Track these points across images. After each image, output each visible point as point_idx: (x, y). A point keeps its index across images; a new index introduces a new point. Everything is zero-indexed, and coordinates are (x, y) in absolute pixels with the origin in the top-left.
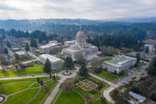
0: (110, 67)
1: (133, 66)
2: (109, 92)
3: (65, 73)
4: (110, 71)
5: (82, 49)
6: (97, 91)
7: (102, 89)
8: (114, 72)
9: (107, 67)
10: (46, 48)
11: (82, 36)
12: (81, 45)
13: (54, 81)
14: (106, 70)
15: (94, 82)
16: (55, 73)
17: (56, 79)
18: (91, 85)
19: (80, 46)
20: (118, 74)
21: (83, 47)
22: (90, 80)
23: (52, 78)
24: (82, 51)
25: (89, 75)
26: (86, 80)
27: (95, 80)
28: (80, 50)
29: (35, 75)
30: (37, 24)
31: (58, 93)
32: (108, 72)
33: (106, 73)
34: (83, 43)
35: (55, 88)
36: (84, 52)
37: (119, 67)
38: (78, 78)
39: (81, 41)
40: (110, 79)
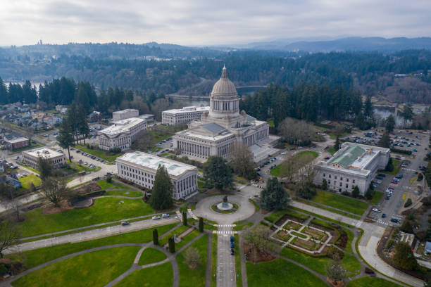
0: (339, 178)
1: (384, 168)
2: (375, 252)
3: (220, 206)
4: (337, 189)
5: (234, 132)
6: (341, 250)
7: (349, 242)
8: (350, 190)
9: (327, 178)
10: (120, 134)
12: (229, 118)
13: (202, 235)
14: (325, 186)
15: (313, 223)
16: (187, 208)
17: (204, 230)
18: (315, 236)
20: (363, 195)
21: (234, 125)
22: (303, 221)
23: (191, 227)
24: (234, 136)
25: (292, 208)
26: (292, 223)
27: (314, 219)
28: (230, 133)
30: (32, 59)
31: (238, 272)
32: (331, 191)
33: (328, 194)
34: (234, 113)
35: (220, 256)
36: (241, 138)
38: (266, 219)
39: (226, 107)
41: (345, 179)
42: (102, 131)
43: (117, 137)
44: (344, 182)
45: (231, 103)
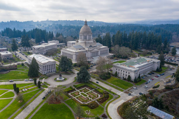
0: (123, 71)
1: (156, 70)
2: (117, 107)
3: (58, 79)
4: (122, 77)
5: (87, 49)
7: (107, 101)
8: (127, 77)
9: (118, 71)
10: (40, 48)
11: (87, 32)
12: (85, 43)
13: (38, 89)
14: (116, 75)
15: (96, 91)
16: (44, 78)
17: (41, 87)
18: (92, 96)
19: (84, 45)
20: (133, 80)
21: (89, 46)
22: (92, 88)
23: (37, 85)
24: (86, 51)
25: (91, 82)
26: (86, 89)
27: (99, 88)
28: (85, 49)
29: (14, 81)
31: (38, 107)
32: (119, 77)
33: (116, 79)
34: (89, 41)
35: (37, 99)
36: (90, 52)
37: (135, 71)
38: (74, 86)
39: (85, 38)
40: (121, 87)
41: (125, 72)
42: (34, 47)
43: (38, 49)
44: (125, 73)
45: (87, 36)
